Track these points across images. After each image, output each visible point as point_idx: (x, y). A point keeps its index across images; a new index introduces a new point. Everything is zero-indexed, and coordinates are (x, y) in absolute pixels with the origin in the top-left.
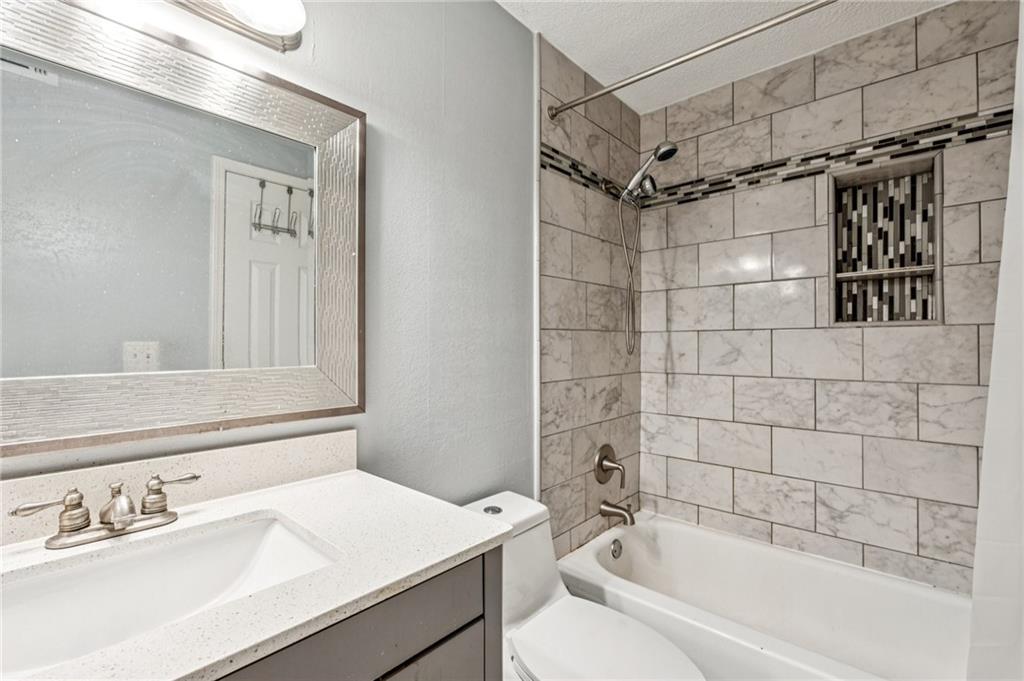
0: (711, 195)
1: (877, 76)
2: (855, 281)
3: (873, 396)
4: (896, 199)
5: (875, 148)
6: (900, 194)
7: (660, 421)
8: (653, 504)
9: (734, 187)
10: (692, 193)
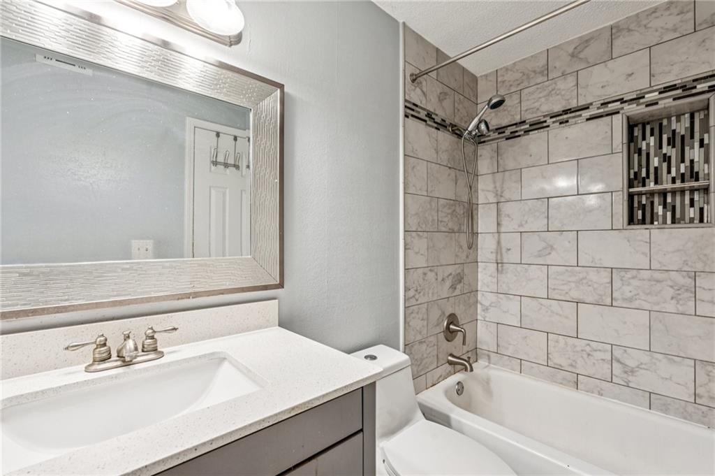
0: (531, 133)
1: (662, 38)
2: (644, 194)
3: (658, 281)
4: (677, 131)
5: (660, 93)
6: (681, 127)
7: (492, 297)
8: (487, 357)
9: (548, 126)
10: (517, 132)
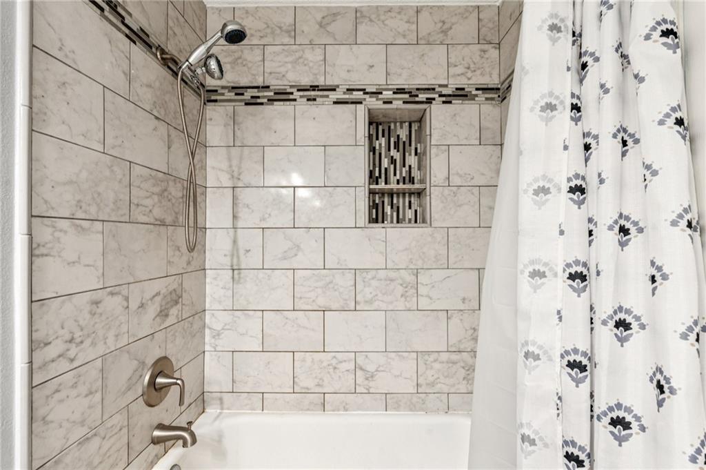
1: (395, 40)
2: (377, 193)
3: (392, 280)
4: (401, 137)
5: (394, 93)
6: (403, 133)
7: (225, 317)
8: (218, 402)
9: (295, 100)
10: (258, 97)
